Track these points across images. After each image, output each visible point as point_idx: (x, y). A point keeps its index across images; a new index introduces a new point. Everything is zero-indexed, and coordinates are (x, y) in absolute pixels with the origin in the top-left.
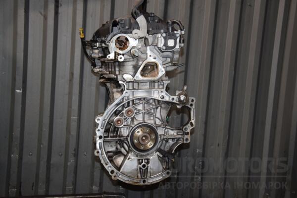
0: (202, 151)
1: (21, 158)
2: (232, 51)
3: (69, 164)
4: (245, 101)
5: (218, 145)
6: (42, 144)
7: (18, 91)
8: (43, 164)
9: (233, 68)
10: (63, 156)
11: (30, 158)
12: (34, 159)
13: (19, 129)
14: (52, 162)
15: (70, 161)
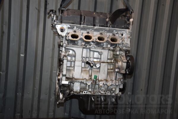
1: (23, 95)
2: (151, 33)
3: (51, 99)
4: (158, 63)
6: (36, 87)
7: (22, 55)
8: (36, 99)
10: (48, 95)
11: (28, 95)
12: (30, 96)
13: (22, 78)
14: (41, 98)
15: (52, 98)
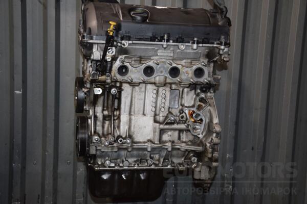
0: (232, 156)
5: (253, 149)
9: (269, 58)
